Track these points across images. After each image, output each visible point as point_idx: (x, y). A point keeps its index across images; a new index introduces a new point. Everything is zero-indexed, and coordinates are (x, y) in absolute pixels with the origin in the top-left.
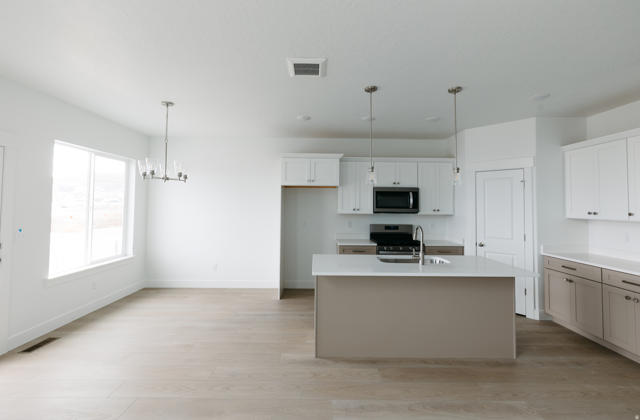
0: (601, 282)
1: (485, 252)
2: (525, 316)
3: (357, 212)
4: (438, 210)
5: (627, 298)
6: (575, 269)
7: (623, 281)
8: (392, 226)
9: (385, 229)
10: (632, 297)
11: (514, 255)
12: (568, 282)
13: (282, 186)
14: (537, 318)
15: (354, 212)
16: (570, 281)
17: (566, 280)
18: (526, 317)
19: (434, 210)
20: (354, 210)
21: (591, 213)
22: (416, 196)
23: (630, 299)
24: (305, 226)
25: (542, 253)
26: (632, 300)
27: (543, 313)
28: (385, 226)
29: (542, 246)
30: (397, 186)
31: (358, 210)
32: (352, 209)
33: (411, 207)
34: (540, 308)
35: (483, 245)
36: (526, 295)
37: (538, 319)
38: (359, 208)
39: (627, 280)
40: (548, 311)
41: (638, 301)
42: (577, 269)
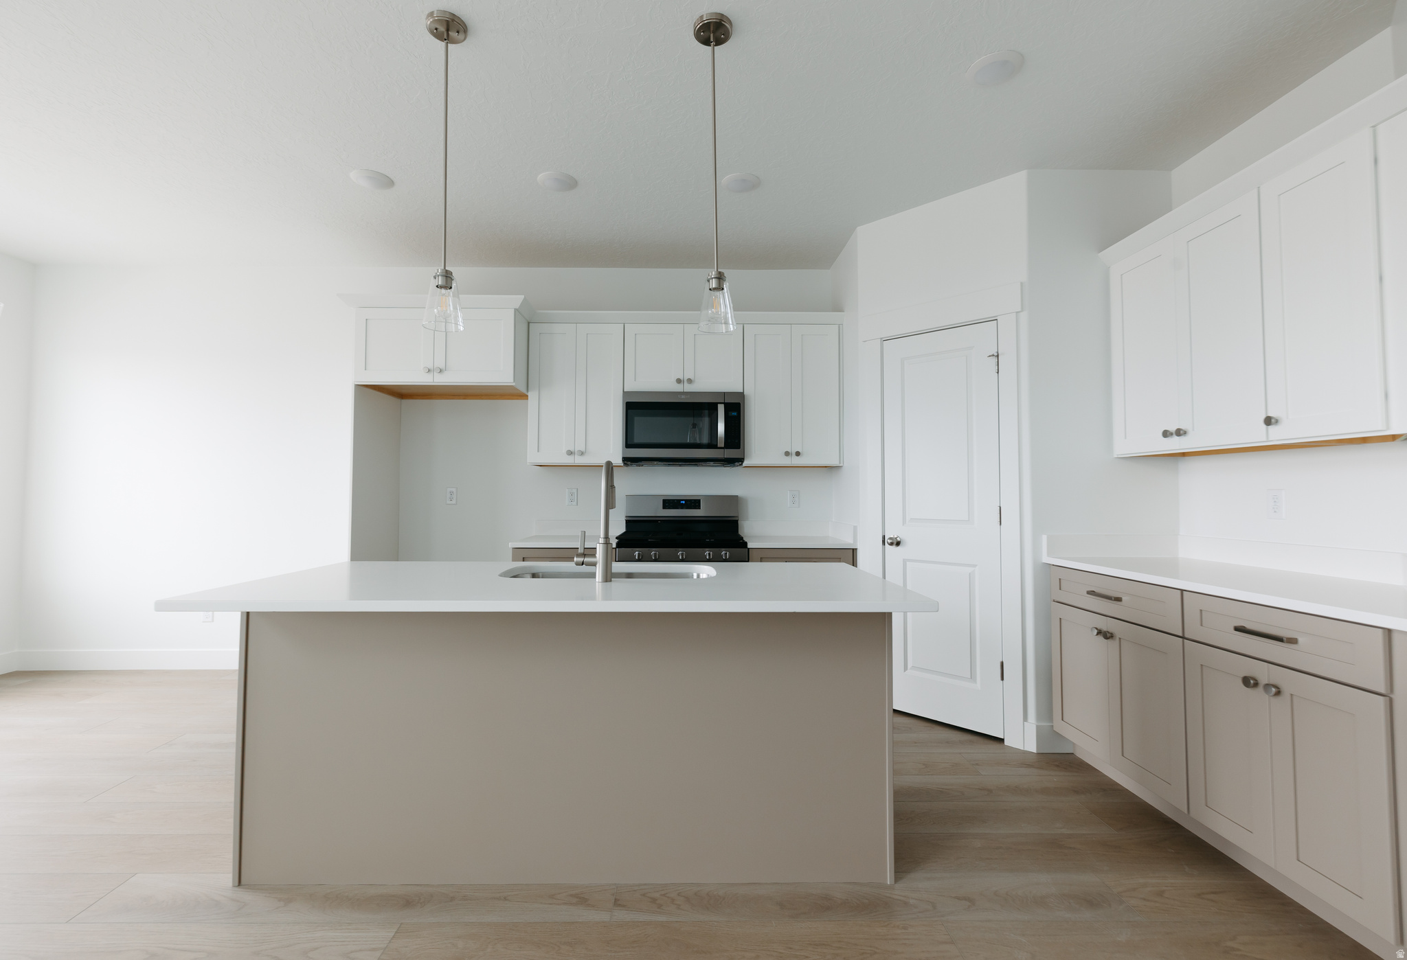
0: (1181, 635)
1: (905, 562)
2: (1001, 740)
3: (579, 460)
4: (798, 454)
5: (1250, 682)
6: (1119, 599)
7: (1237, 629)
8: (683, 500)
9: (664, 508)
10: (1263, 680)
11: (975, 566)
12: (1101, 638)
13: (357, 386)
14: (1032, 747)
15: (569, 460)
16: (1107, 635)
17: (1096, 631)
18: (1006, 743)
19: (787, 454)
20: (570, 453)
21: (1172, 434)
22: (735, 414)
23: (1256, 685)
24: (454, 502)
25: (1046, 559)
26: (1260, 689)
27: (1047, 734)
28: (664, 501)
29: (1044, 538)
30: (688, 388)
31: (582, 453)
32: (564, 451)
33: (721, 443)
34: (1039, 718)
35: (898, 544)
36: (1002, 679)
37: (1034, 750)
38: (583, 450)
39: (1249, 626)
40: (1059, 726)
41: (1278, 693)
42: (1123, 598)
